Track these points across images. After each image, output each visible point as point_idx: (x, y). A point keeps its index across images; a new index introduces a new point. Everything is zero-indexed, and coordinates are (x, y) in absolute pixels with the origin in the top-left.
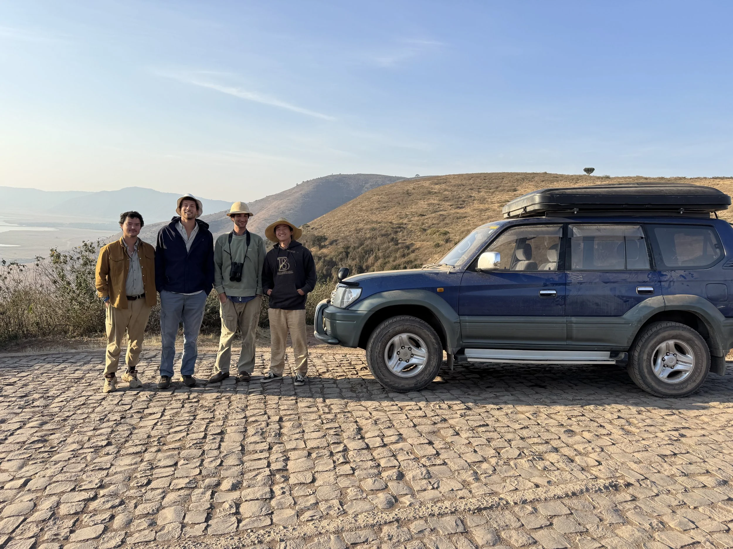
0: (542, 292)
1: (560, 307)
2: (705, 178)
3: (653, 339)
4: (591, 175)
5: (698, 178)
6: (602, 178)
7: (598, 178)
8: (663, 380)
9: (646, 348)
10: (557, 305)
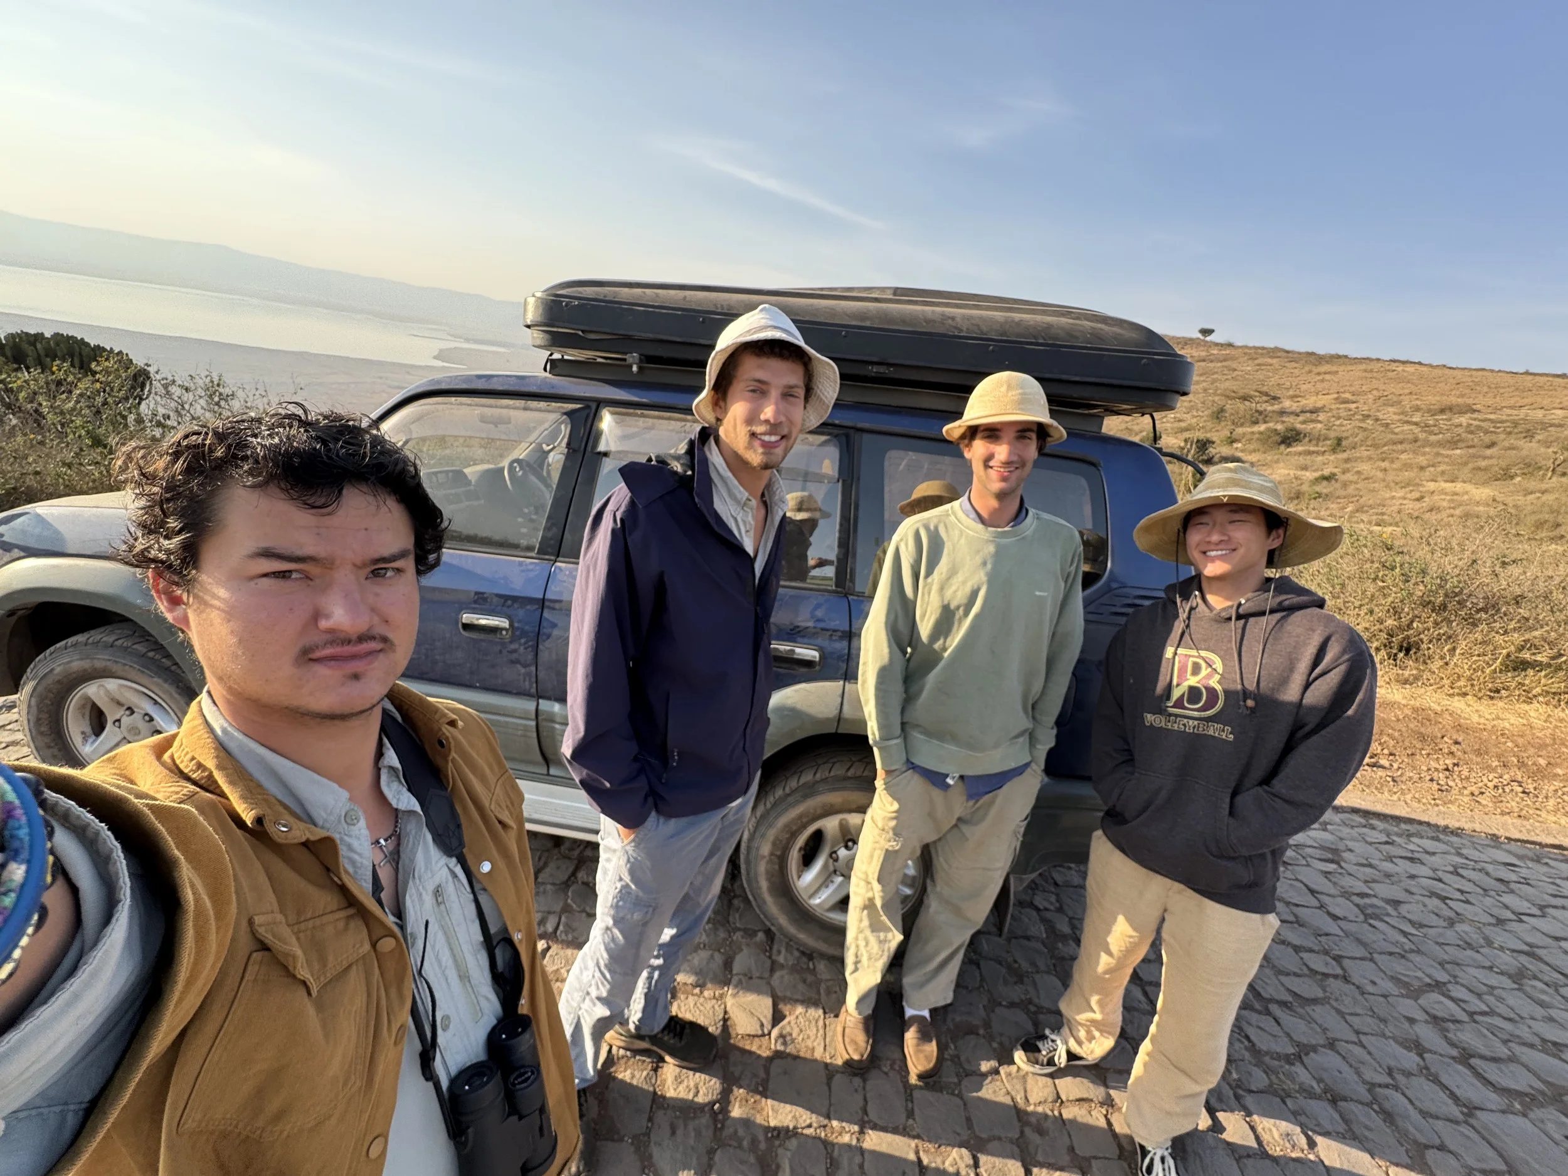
0: (467, 617)
1: (523, 670)
2: (1378, 360)
3: (793, 805)
4: (1208, 339)
5: (1368, 359)
6: (1222, 345)
7: (1217, 344)
8: (819, 912)
9: (770, 826)
10: (512, 662)
